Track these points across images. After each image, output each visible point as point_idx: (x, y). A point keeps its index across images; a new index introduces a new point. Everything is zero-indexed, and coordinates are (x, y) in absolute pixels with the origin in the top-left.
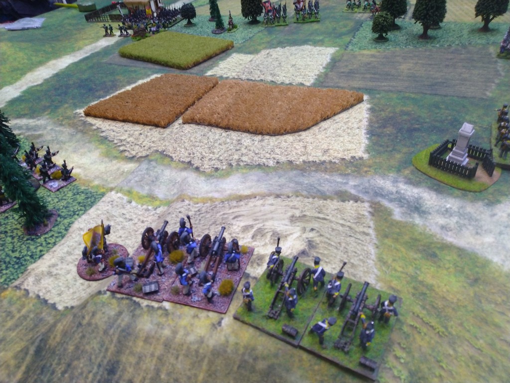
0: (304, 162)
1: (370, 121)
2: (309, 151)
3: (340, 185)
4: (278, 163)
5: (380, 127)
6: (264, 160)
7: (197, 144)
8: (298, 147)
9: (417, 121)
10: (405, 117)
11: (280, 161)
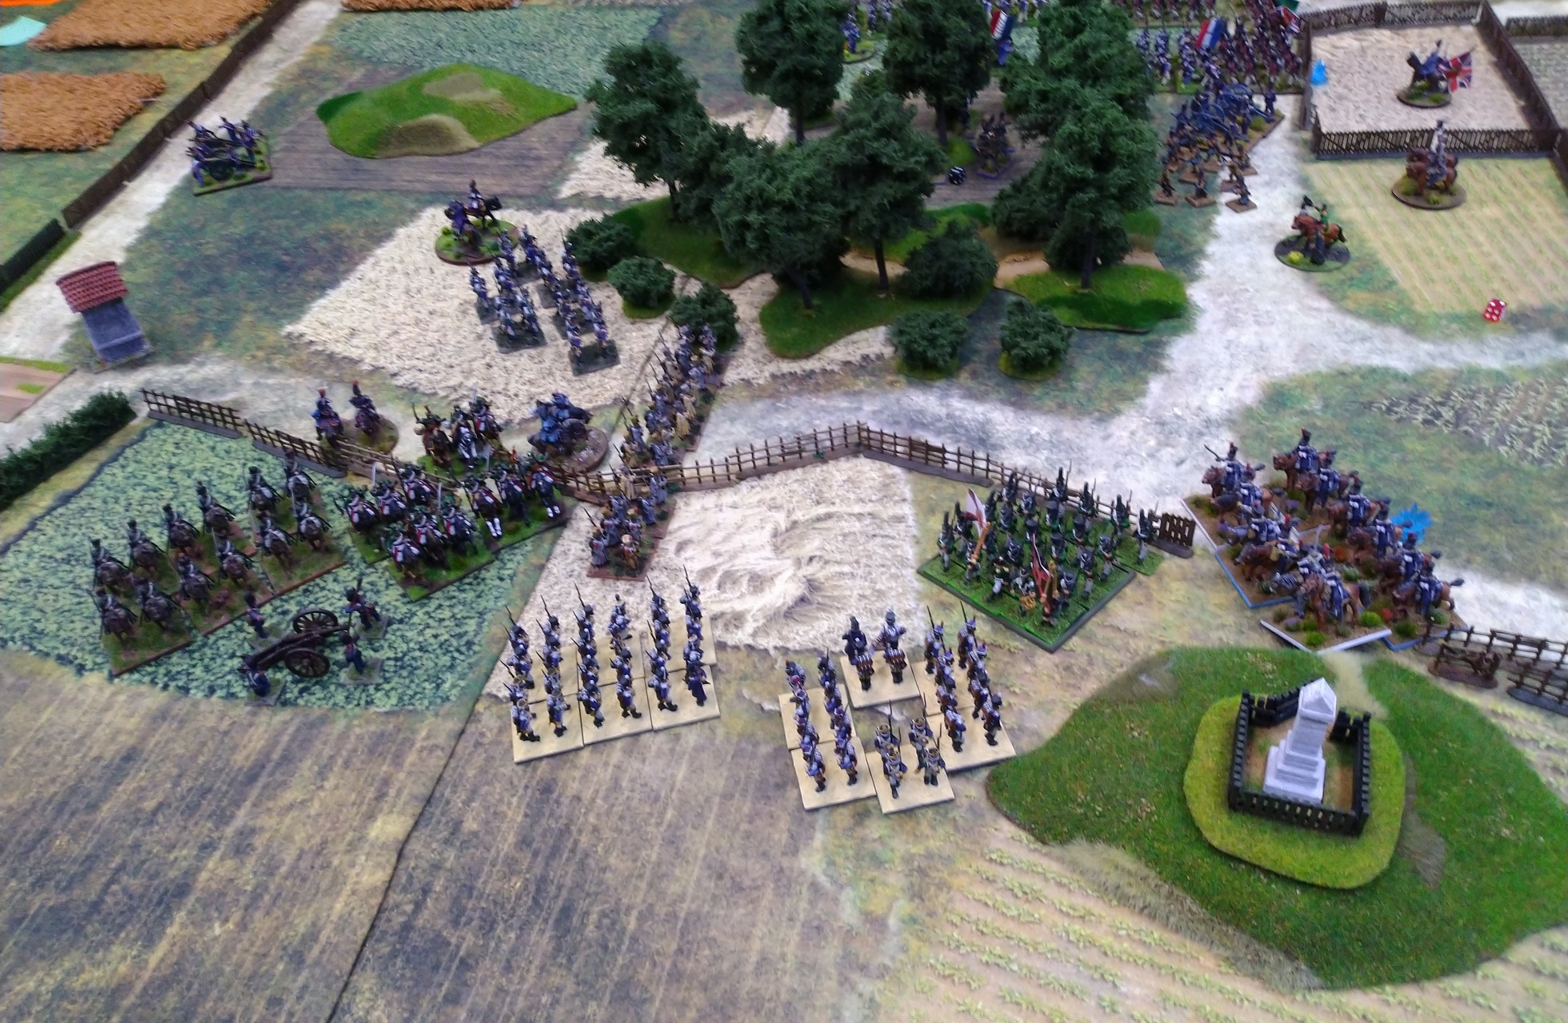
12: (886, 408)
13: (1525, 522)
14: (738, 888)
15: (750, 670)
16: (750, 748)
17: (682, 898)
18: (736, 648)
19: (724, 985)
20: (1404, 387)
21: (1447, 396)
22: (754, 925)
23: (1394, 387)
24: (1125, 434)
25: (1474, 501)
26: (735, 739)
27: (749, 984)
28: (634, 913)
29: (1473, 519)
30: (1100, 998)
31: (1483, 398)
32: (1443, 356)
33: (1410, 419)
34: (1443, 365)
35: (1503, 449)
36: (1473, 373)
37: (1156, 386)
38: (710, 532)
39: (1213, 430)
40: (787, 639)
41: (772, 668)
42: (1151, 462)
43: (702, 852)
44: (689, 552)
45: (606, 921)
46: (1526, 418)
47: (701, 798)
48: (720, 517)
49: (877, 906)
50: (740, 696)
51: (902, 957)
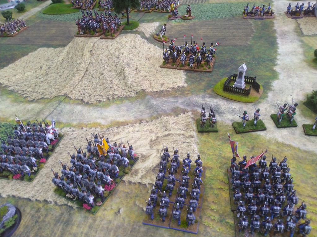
0: (151, 92)
2: (153, 86)
3: (174, 104)
6: (129, 93)
7: (86, 88)
11: (138, 92)
18: (135, 183)
48: (133, 135)
50: (135, 204)
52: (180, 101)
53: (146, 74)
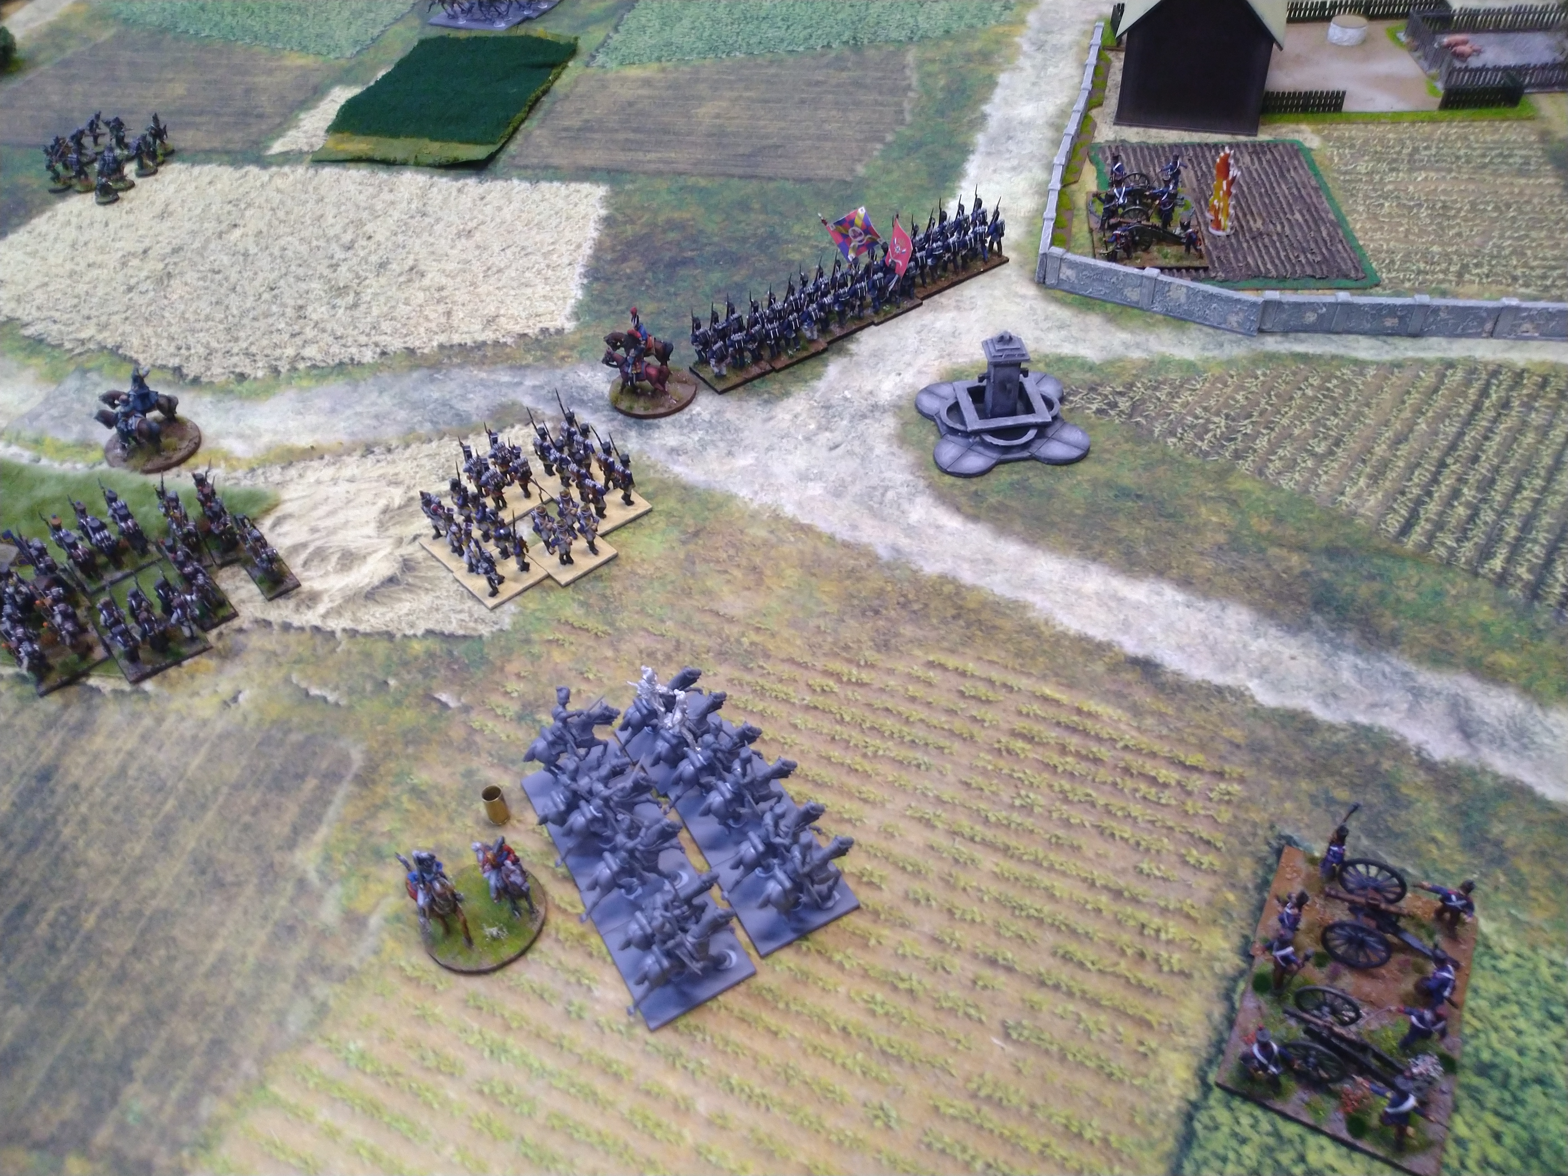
0: (441, 346)
1: (599, 247)
2: (455, 323)
3: (504, 391)
4: (384, 353)
5: (614, 261)
6: (354, 350)
7: (198, 326)
8: (432, 316)
9: (695, 241)
10: (672, 236)
11: (390, 349)
12: (548, 383)
13: (1171, 516)
14: (219, 884)
15: (307, 653)
16: (279, 735)
17: (153, 894)
18: (302, 629)
19: (169, 987)
20: (1088, 376)
21: (1131, 386)
22: (222, 924)
23: (1077, 376)
24: (788, 417)
25: (1124, 493)
26: (267, 726)
27: (196, 986)
28: (97, 910)
29: (1116, 511)
30: (570, 1003)
31: (1167, 389)
32: (1138, 345)
33: (1083, 408)
34: (1136, 355)
35: (1171, 441)
36: (1166, 362)
37: (834, 369)
38: (315, 507)
39: (877, 414)
40: (361, 621)
41: (333, 651)
42: (806, 446)
43: (192, 844)
44: (285, 527)
45: (63, 919)
46: (1205, 409)
47: (209, 788)
48: (332, 490)
49: (361, 905)
50: (287, 680)
51: (372, 959)
52: (529, 382)
53: (444, 281)
